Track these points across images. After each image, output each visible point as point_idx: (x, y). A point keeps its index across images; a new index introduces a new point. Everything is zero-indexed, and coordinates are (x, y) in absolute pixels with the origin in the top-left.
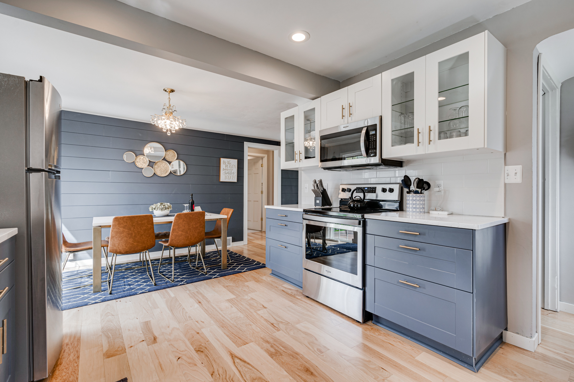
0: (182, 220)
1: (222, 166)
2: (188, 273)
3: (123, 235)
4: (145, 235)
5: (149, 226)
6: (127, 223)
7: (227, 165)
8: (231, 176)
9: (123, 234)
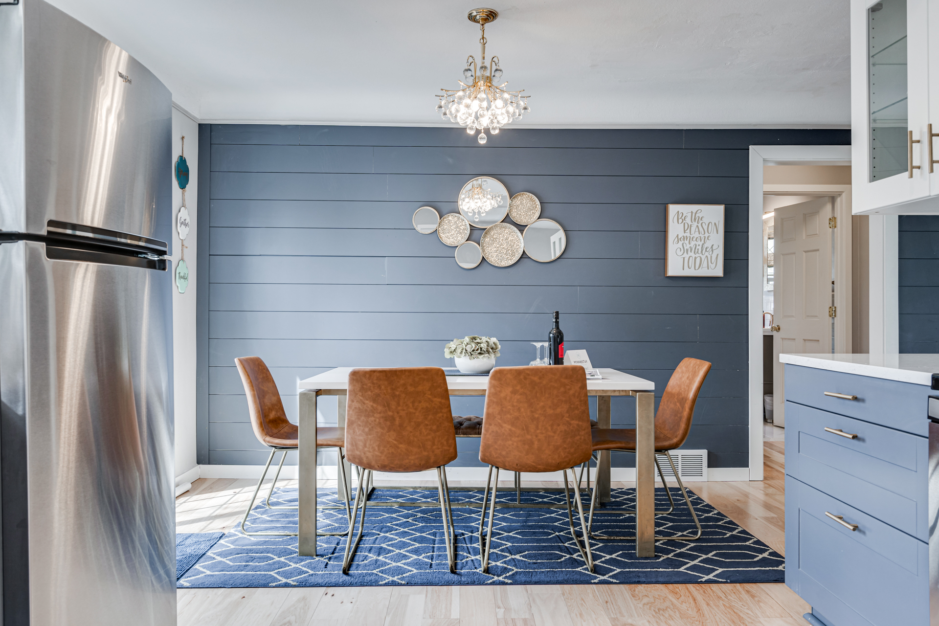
0: (510, 389)
1: (674, 229)
2: (533, 548)
3: (373, 419)
4: (427, 425)
5: (437, 400)
6: (379, 387)
7: (690, 223)
8: (703, 257)
9: (373, 416)
